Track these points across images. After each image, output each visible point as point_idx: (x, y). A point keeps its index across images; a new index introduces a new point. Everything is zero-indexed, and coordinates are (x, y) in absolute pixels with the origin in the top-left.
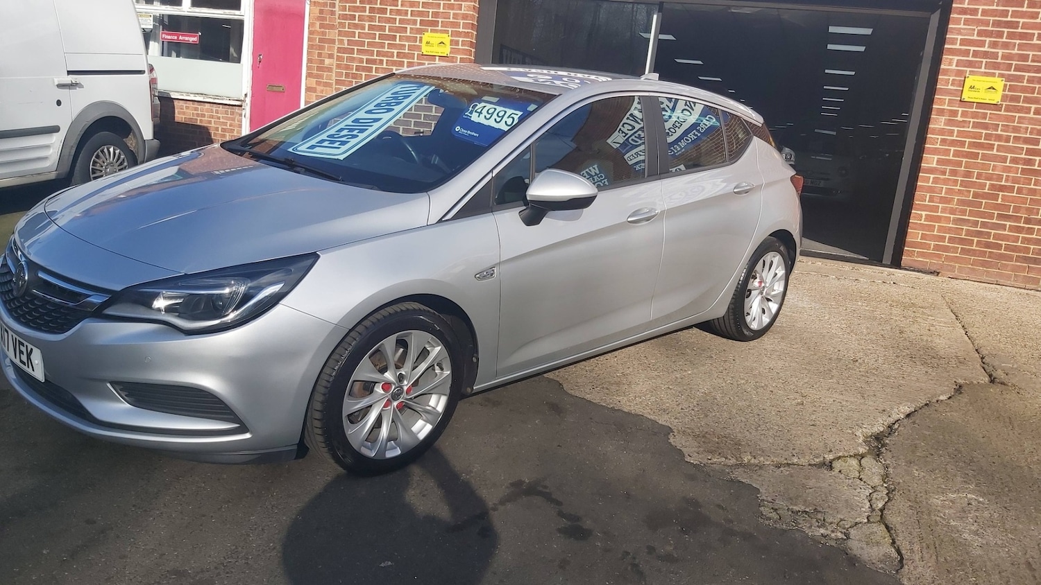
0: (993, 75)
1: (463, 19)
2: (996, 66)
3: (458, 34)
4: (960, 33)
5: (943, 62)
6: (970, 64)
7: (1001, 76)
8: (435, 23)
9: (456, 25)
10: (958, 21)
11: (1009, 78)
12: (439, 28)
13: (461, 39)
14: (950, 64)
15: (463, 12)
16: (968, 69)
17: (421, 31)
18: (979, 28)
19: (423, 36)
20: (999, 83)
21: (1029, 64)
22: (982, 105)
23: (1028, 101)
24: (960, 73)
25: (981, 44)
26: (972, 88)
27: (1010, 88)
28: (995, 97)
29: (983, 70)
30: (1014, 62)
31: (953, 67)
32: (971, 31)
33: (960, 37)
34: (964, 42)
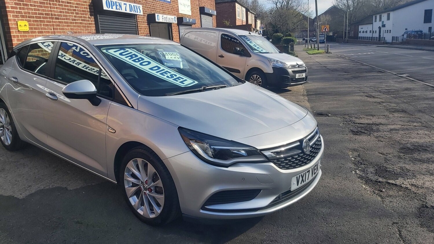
0: (23, 20)
2: (23, 16)
4: (9, 4)
5: (8, 16)
6: (17, 16)
7: (26, 20)
11: (29, 21)
16: (16, 18)
20: (27, 23)
21: (31, 15)
22: (24, 32)
23: (35, 29)
24: (14, 20)
25: (16, 8)
26: (20, 25)
27: (30, 25)
28: (27, 29)
29: (20, 18)
30: (27, 15)
31: (12, 18)
32: (12, 3)
33: (10, 6)
34: (12, 8)
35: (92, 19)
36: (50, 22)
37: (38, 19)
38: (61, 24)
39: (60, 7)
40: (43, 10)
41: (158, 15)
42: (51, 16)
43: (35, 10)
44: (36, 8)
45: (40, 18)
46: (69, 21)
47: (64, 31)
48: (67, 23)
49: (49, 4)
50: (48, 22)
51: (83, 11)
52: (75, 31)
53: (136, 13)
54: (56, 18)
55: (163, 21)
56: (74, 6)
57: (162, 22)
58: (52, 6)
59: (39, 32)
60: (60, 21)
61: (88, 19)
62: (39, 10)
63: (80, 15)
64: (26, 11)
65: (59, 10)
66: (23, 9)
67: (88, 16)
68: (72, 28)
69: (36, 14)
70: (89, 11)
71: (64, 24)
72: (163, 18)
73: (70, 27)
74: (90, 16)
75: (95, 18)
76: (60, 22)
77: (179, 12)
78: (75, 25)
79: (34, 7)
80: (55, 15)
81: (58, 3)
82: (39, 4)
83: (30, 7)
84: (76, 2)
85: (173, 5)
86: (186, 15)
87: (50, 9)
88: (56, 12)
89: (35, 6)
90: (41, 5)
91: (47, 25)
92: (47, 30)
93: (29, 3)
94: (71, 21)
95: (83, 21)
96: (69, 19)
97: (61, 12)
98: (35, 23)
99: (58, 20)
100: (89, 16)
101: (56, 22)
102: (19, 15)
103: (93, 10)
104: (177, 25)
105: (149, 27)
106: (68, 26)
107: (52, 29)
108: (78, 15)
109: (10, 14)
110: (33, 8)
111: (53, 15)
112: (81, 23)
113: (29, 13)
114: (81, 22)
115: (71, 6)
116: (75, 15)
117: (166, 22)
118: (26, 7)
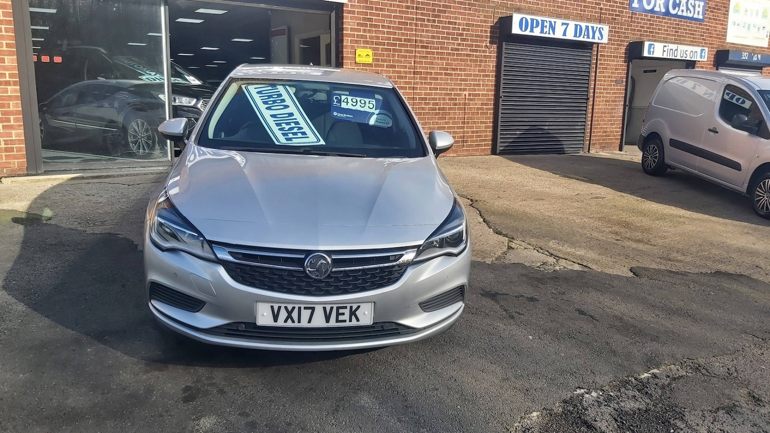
0: (366, 48)
2: (367, 43)
4: (349, 25)
5: (344, 42)
6: (357, 42)
7: (370, 48)
10: (347, 18)
11: (374, 49)
14: (348, 43)
16: (356, 45)
18: (357, 22)
20: (370, 52)
21: (380, 41)
22: (364, 65)
23: (383, 61)
24: (353, 47)
25: (359, 30)
26: (359, 55)
27: (375, 55)
28: (369, 60)
29: (362, 45)
30: (374, 41)
31: (349, 44)
32: (354, 24)
33: (349, 27)
34: (352, 29)
35: (492, 49)
36: (411, 52)
37: (391, 46)
38: (429, 56)
39: (434, 29)
40: (403, 34)
41: (650, 45)
42: (414, 43)
43: (388, 33)
44: (392, 30)
45: (395, 45)
46: (446, 52)
47: (434, 66)
48: (442, 54)
49: (414, 25)
50: (407, 51)
51: (477, 36)
52: (454, 67)
53: (590, 40)
54: (422, 47)
55: (665, 56)
56: (461, 27)
57: (662, 57)
58: (419, 28)
59: (389, 66)
60: (429, 50)
61: (484, 49)
62: (395, 34)
63: (469, 43)
64: (374, 35)
65: (430, 35)
66: (370, 31)
67: (484, 44)
68: (449, 62)
69: (389, 39)
70: (489, 37)
71: (435, 56)
72: (664, 51)
73: (445, 60)
74: (490, 43)
75: (498, 48)
76: (428, 53)
77: (725, 39)
78: (455, 57)
79: (388, 29)
80: (421, 41)
81: (430, 24)
82: (397, 26)
83: (381, 29)
84: (465, 22)
85: (709, 26)
86: (749, 46)
87: (414, 33)
88: (425, 37)
89: (389, 27)
90: (400, 26)
91: (405, 57)
92: (403, 64)
93: (380, 24)
94: (450, 52)
95: (473, 52)
96: (447, 49)
97: (433, 37)
98: (385, 53)
99: (425, 50)
100: (488, 44)
101: (421, 52)
102: (362, 40)
103: (498, 35)
104: (714, 65)
105: (628, 66)
106: (442, 59)
107: (413, 62)
108: (466, 43)
109: (347, 38)
110: (386, 30)
111: (419, 41)
112: (468, 55)
113: (378, 38)
114: (469, 53)
115: (454, 29)
116: (459, 42)
117: (673, 58)
118: (374, 29)
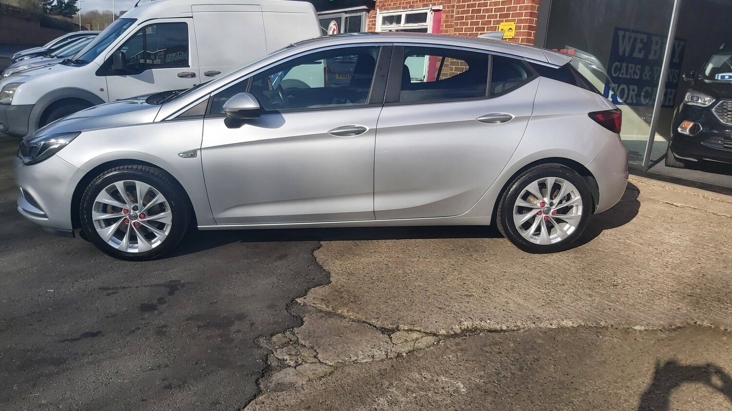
1: (525, 10)
3: (520, 21)
8: (507, 16)
9: (520, 15)
12: (510, 18)
13: (522, 25)
15: (525, 4)
17: (498, 22)
19: (499, 25)
